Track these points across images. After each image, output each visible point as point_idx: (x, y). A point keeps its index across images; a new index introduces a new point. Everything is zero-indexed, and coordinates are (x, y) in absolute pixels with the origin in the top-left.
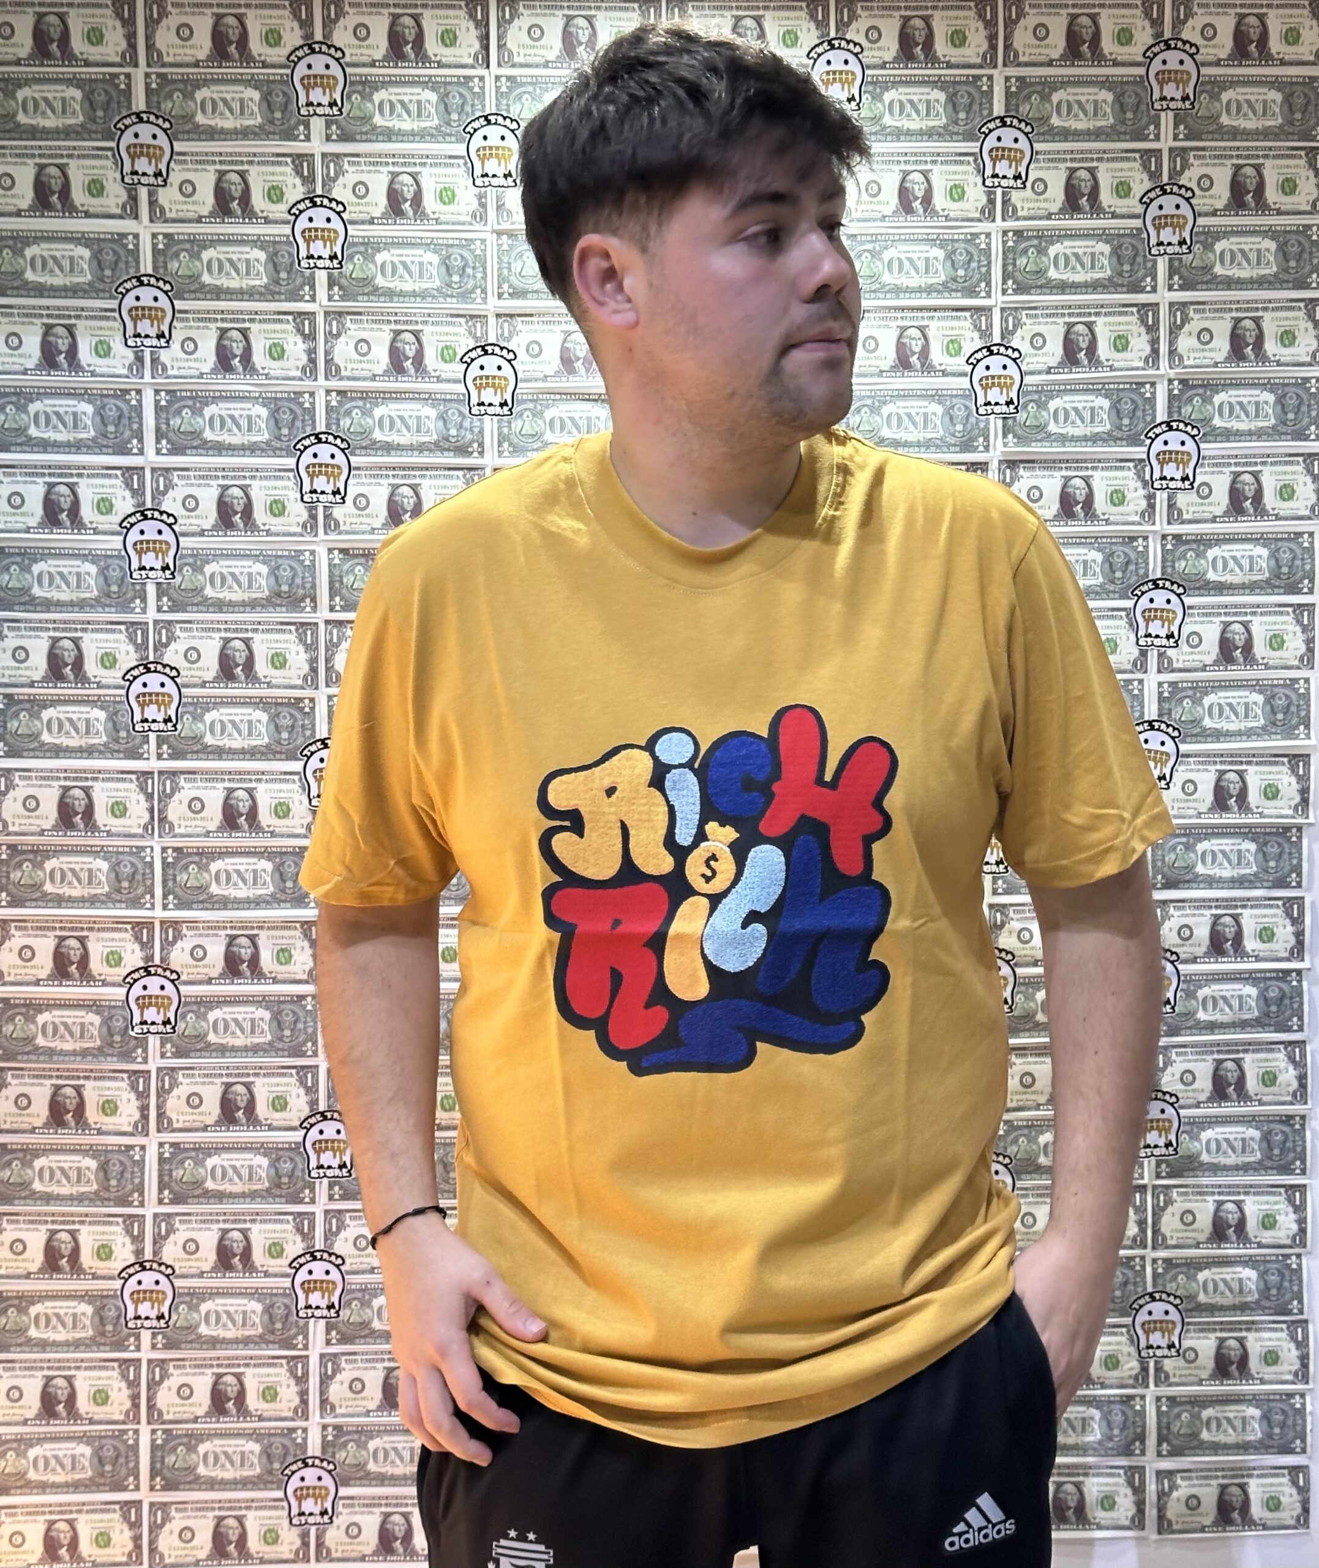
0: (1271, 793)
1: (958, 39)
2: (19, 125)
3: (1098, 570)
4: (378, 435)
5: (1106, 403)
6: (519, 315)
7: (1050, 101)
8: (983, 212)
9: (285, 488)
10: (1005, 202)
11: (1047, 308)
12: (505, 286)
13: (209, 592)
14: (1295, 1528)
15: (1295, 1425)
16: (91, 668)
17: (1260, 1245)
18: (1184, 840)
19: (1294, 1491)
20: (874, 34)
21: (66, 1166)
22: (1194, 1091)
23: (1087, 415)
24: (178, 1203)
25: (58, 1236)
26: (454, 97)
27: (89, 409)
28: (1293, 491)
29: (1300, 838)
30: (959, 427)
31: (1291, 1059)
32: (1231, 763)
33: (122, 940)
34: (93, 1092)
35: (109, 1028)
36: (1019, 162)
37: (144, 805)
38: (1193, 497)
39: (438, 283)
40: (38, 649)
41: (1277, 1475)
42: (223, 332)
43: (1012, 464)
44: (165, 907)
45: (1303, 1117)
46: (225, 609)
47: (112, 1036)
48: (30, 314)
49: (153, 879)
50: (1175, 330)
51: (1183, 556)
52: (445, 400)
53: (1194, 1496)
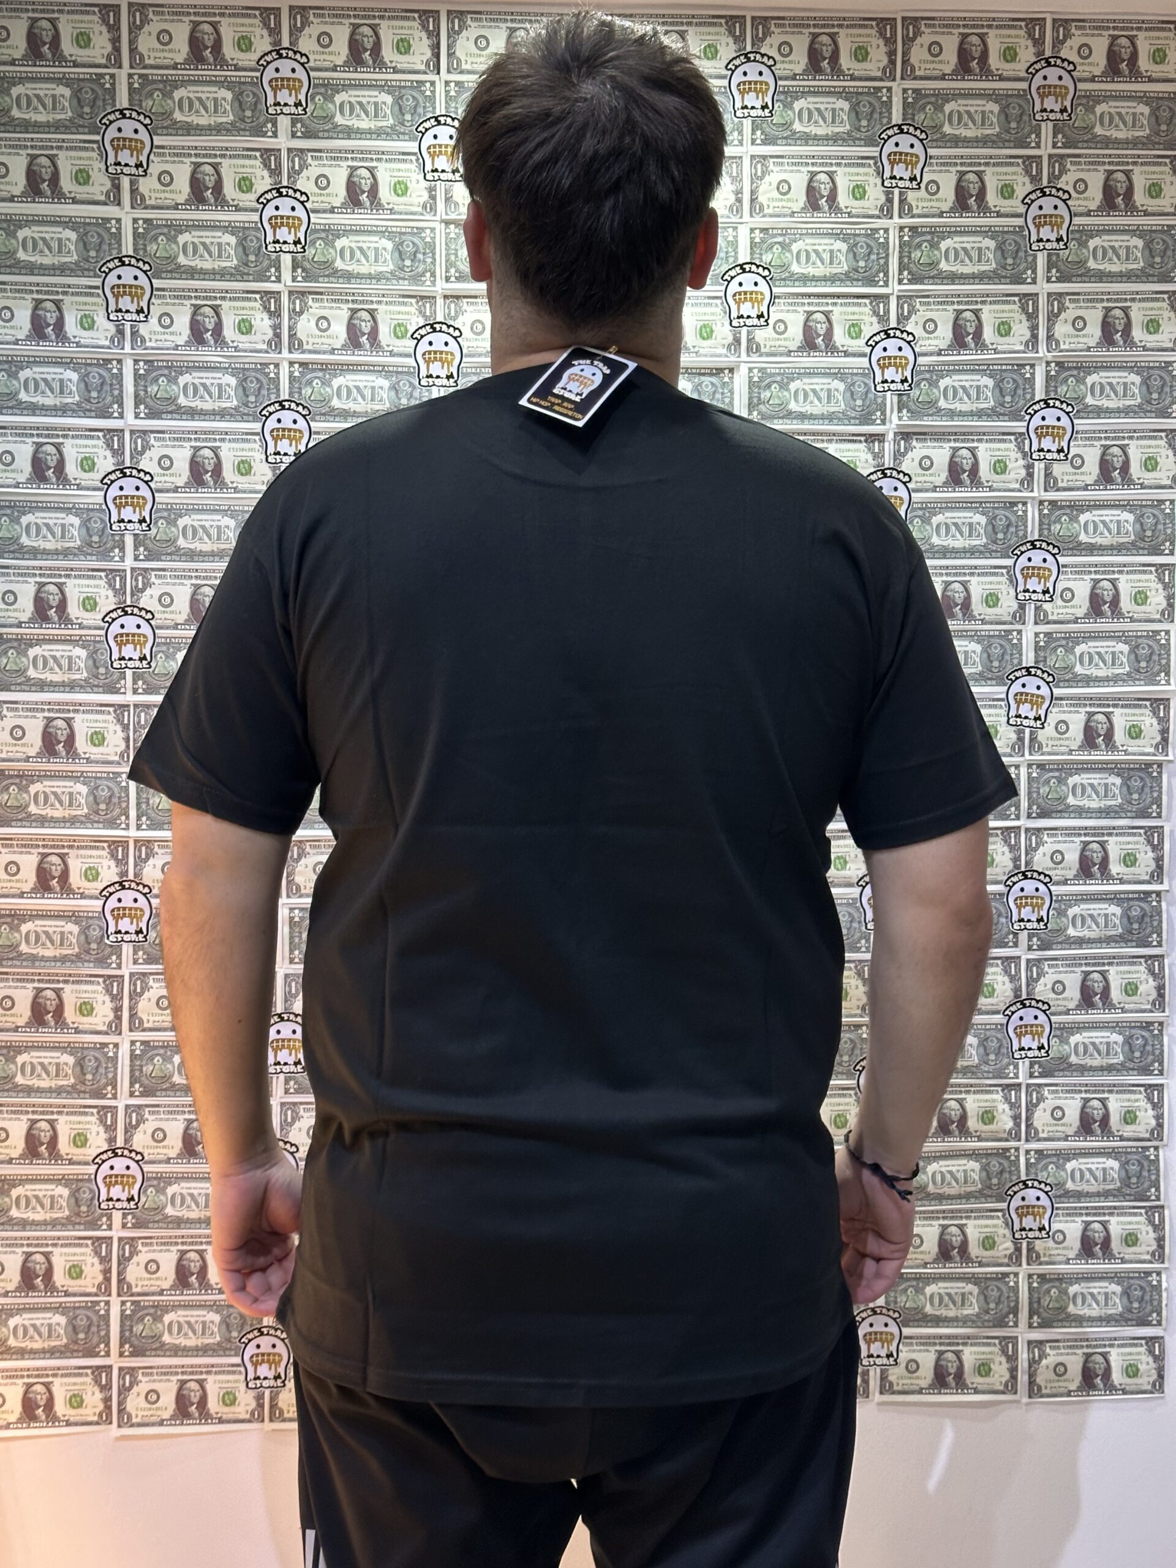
0: (1135, 732)
1: (861, 54)
2: (13, 119)
3: (982, 531)
4: (336, 403)
5: (990, 383)
6: (465, 297)
7: (942, 111)
8: (881, 210)
9: (252, 450)
10: (902, 201)
11: (939, 296)
12: (453, 271)
13: (181, 542)
14: (1152, 1392)
15: (1151, 1301)
16: (74, 610)
17: (1122, 1139)
18: (1057, 774)
19: (1150, 1359)
20: (786, 49)
21: (46, 1061)
22: (1064, 999)
23: (973, 393)
24: (148, 1096)
25: (38, 1125)
26: (408, 100)
27: (75, 376)
28: (1157, 463)
29: (1160, 773)
30: (859, 402)
31: (1151, 972)
32: (1099, 706)
33: (99, 857)
34: (71, 995)
35: (87, 937)
36: (914, 165)
37: (121, 734)
38: (1066, 467)
39: (391, 267)
40: (26, 592)
41: (1136, 1345)
42: (197, 308)
43: (905, 436)
44: (139, 827)
45: (1161, 1024)
46: (196, 558)
47: (89, 944)
48: (21, 290)
49: (128, 802)
50: (1052, 318)
51: (1058, 520)
52: (397, 372)
53: (1062, 1364)
